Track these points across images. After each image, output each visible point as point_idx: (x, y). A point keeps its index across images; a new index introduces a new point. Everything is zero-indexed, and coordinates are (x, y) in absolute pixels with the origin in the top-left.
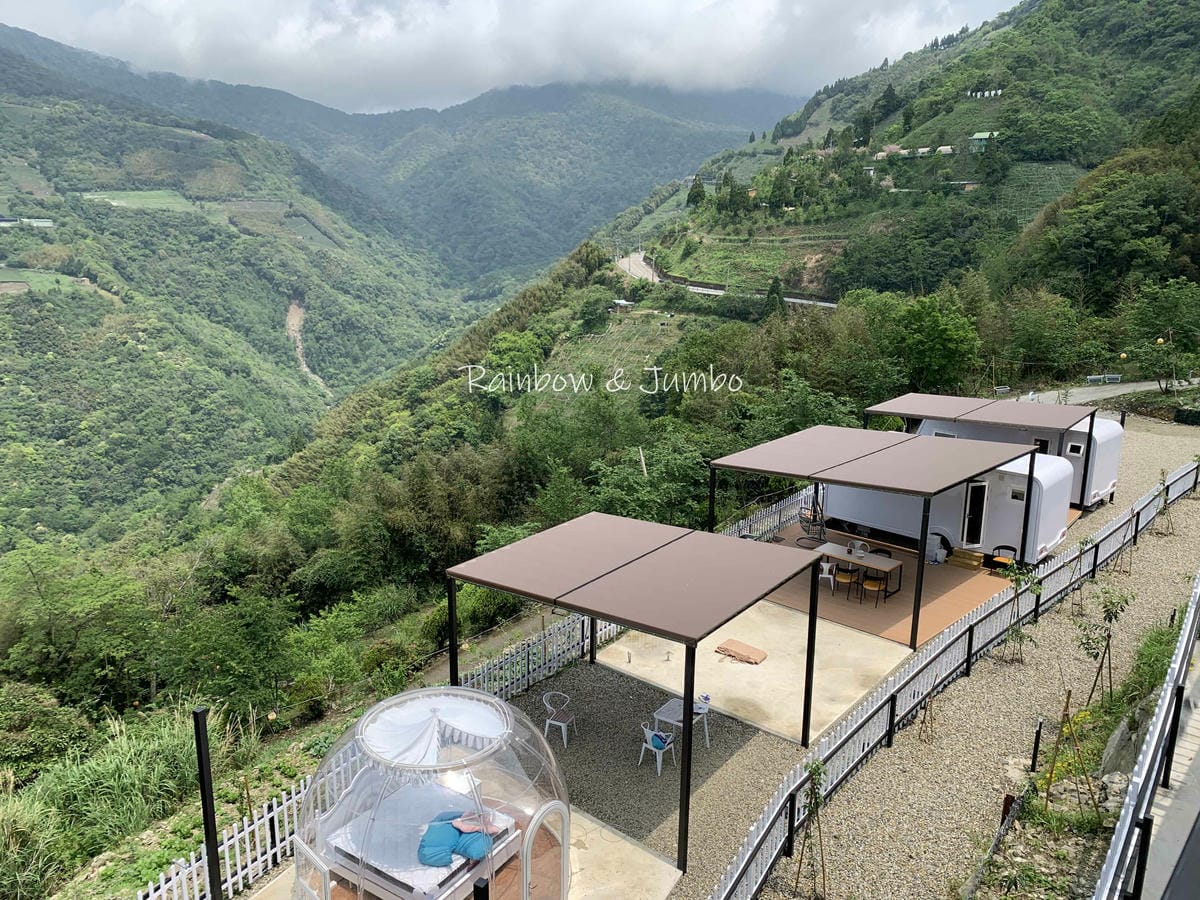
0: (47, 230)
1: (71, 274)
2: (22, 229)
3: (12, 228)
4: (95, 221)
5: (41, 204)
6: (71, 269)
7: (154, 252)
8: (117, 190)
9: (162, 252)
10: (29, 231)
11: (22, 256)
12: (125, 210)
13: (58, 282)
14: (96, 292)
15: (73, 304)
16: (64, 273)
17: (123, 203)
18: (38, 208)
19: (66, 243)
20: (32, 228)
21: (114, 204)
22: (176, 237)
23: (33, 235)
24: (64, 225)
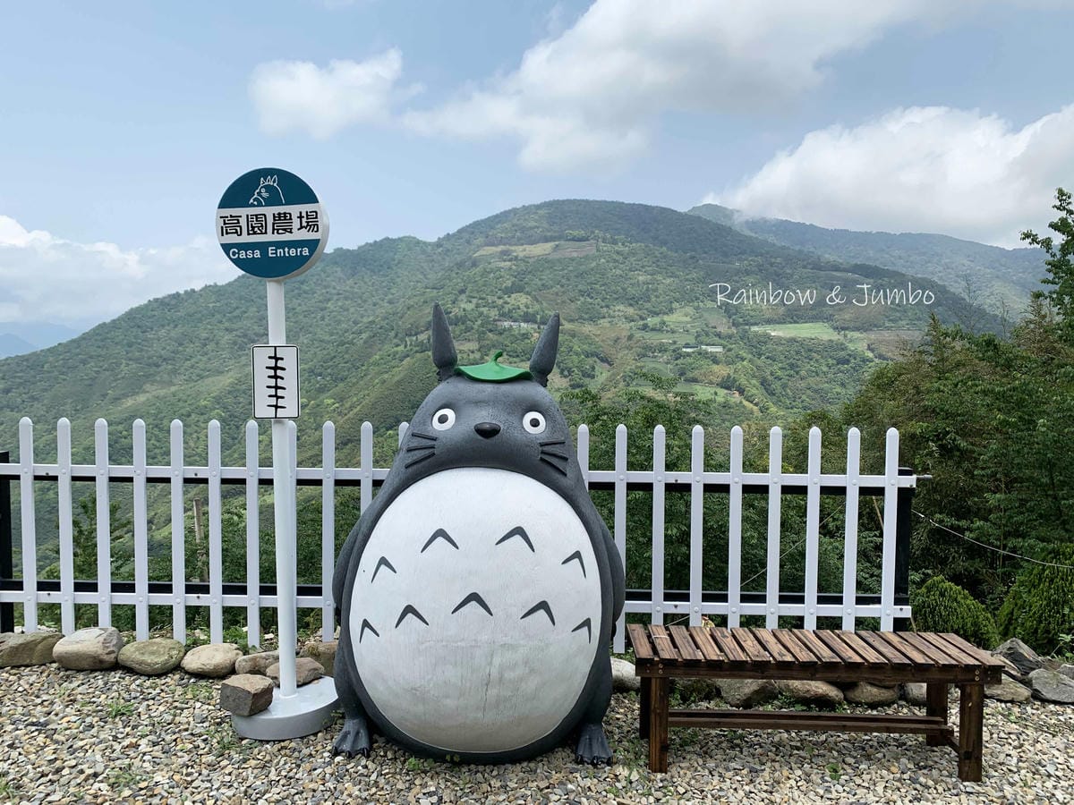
0: (718, 355)
1: (728, 388)
2: (700, 354)
3: (693, 352)
4: (756, 348)
5: (719, 335)
6: (727, 384)
7: (797, 373)
8: (778, 323)
9: (803, 373)
10: (704, 355)
11: (696, 373)
12: (780, 338)
13: (716, 394)
14: (741, 402)
15: (723, 411)
16: (722, 387)
17: (781, 334)
18: (717, 339)
19: (728, 363)
20: (707, 353)
21: (773, 334)
22: (817, 360)
23: (706, 358)
24: (730, 350)
